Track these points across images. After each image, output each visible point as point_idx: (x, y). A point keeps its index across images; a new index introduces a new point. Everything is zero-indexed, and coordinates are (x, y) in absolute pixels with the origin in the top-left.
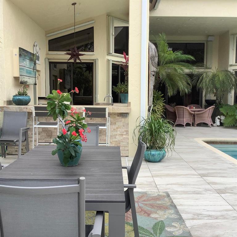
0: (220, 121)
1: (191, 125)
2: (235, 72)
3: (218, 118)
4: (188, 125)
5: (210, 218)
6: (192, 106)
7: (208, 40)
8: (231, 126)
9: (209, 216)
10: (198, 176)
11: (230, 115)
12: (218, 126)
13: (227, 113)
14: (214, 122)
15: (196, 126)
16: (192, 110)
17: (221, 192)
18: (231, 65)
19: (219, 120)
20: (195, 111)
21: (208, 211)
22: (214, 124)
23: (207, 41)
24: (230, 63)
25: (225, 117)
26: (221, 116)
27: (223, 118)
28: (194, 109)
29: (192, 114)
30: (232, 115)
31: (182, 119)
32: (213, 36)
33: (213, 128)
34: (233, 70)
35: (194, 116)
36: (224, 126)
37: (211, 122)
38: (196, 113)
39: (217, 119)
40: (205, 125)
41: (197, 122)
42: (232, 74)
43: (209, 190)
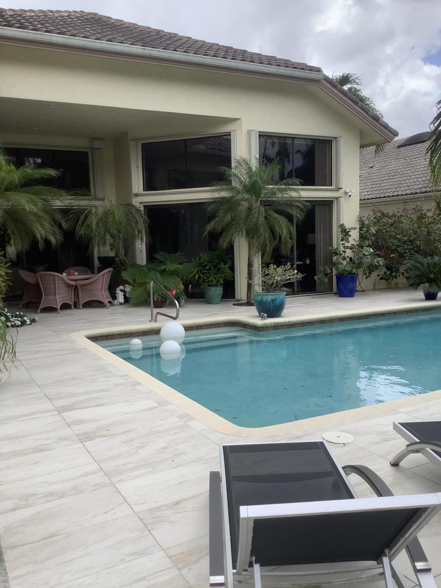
0: (125, 295)
1: (73, 306)
2: (144, 206)
3: (121, 290)
4: (65, 306)
5: (50, 498)
6: (72, 271)
7: (94, 147)
8: (141, 302)
9: (51, 494)
10: (53, 413)
11: (139, 283)
12: (121, 304)
13: (135, 281)
14: (114, 297)
15: (81, 307)
16: (72, 277)
17: (87, 438)
18: (137, 195)
19: (122, 293)
20: (78, 280)
21: (51, 483)
22: (115, 301)
23: (93, 149)
24: (135, 190)
25: (131, 287)
26: (126, 286)
27: (128, 288)
28: (76, 275)
29: (72, 286)
30: (142, 282)
31: (53, 297)
32: (101, 139)
33: (112, 308)
34: (141, 203)
35: (76, 288)
36: (130, 302)
37: (107, 298)
38: (79, 283)
39: (118, 291)
40: (98, 304)
41: (83, 300)
42: (138, 211)
43: (65, 439)
